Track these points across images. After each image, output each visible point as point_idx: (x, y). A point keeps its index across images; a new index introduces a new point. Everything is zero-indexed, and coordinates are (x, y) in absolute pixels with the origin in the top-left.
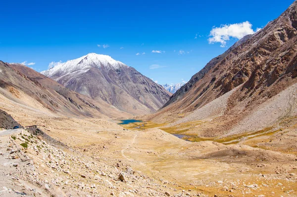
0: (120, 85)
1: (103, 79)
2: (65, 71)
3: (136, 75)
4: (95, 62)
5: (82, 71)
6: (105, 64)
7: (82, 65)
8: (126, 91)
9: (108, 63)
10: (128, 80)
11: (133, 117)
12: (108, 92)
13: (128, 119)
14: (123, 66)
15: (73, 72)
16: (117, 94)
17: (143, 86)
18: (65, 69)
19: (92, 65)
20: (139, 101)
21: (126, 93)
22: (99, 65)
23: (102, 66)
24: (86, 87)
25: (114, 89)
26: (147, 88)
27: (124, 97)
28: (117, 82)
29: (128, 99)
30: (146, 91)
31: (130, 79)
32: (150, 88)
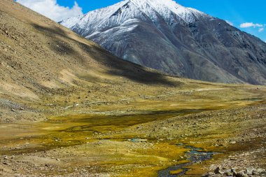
0: (199, 50)
1: (166, 42)
2: (88, 29)
3: (229, 33)
4: (144, 11)
5: (122, 29)
6: (167, 16)
7: (119, 18)
9: (172, 13)
10: (214, 41)
12: (177, 62)
14: (201, 17)
15: (103, 30)
16: (196, 65)
17: (244, 52)
18: (86, 26)
19: (139, 18)
20: (239, 77)
21: (213, 64)
22: (155, 16)
23: (160, 17)
24: (135, 55)
25: (188, 57)
26: (252, 55)
27: (210, 70)
28: (192, 45)
29: (217, 74)
30: (249, 59)
31: (217, 39)
32: (258, 54)
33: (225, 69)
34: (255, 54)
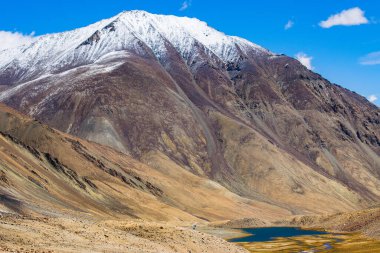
1: (177, 96)
2: (33, 69)
3: (304, 83)
4: (143, 38)
5: (94, 69)
6: (185, 47)
7: (94, 49)
8: (265, 134)
9: (196, 44)
10: (273, 97)
11: (290, 219)
12: (192, 135)
13: (269, 224)
14: (252, 52)
15: (61, 70)
16: (231, 142)
17: (331, 120)
18: (31, 63)
19: (132, 50)
20: (316, 167)
21: (266, 141)
22: (162, 49)
23: (173, 52)
24: (111, 118)
25: (216, 127)
26: (349, 126)
27: (258, 153)
28: (229, 104)
29: (271, 160)
30: (342, 133)
31: (279, 94)
32: (360, 125)
33: (289, 151)
34: (354, 124)
